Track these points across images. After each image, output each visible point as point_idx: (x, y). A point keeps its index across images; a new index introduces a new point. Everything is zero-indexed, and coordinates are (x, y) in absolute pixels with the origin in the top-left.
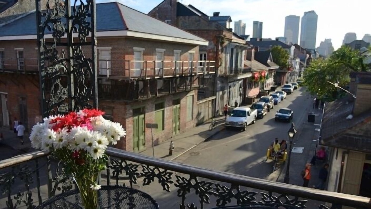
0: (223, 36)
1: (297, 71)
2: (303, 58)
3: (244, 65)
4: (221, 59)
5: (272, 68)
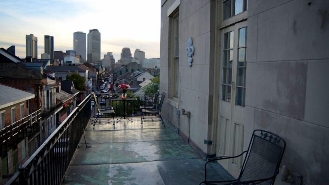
0: (41, 84)
1: (91, 88)
2: (93, 75)
3: (56, 99)
4: (41, 101)
5: (75, 95)
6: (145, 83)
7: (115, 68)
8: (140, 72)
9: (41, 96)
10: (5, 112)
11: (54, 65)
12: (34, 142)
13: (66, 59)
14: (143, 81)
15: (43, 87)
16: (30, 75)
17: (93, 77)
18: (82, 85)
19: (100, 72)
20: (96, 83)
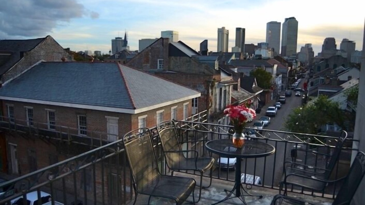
0: (213, 80)
1: (280, 86)
2: (285, 71)
3: (232, 98)
4: (211, 100)
5: (257, 94)
6: (350, 83)
7: (313, 62)
8: (346, 68)
9: (212, 94)
10: (163, 112)
11: (240, 59)
12: (199, 146)
13: (257, 52)
14: (349, 80)
15: (215, 84)
16: (202, 70)
17: (283, 73)
18: (267, 82)
19: (293, 67)
20: (286, 80)
